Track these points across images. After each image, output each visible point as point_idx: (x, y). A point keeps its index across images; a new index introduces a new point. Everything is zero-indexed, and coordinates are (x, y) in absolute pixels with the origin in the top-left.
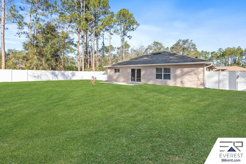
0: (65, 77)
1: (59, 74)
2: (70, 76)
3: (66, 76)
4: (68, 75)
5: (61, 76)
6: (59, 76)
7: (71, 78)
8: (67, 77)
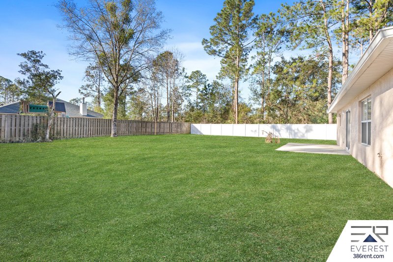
0: (293, 133)
1: (283, 128)
2: (301, 132)
3: (294, 131)
4: (298, 130)
5: (285, 130)
6: (282, 131)
7: (303, 134)
8: (296, 134)
